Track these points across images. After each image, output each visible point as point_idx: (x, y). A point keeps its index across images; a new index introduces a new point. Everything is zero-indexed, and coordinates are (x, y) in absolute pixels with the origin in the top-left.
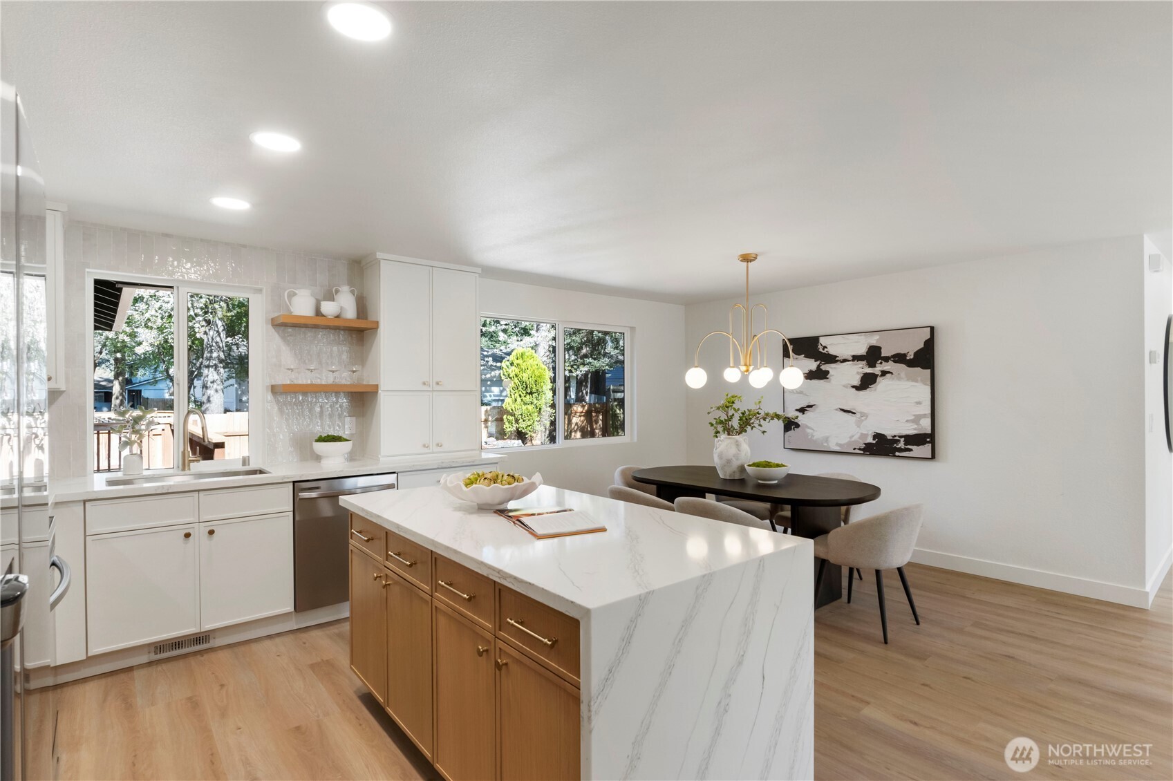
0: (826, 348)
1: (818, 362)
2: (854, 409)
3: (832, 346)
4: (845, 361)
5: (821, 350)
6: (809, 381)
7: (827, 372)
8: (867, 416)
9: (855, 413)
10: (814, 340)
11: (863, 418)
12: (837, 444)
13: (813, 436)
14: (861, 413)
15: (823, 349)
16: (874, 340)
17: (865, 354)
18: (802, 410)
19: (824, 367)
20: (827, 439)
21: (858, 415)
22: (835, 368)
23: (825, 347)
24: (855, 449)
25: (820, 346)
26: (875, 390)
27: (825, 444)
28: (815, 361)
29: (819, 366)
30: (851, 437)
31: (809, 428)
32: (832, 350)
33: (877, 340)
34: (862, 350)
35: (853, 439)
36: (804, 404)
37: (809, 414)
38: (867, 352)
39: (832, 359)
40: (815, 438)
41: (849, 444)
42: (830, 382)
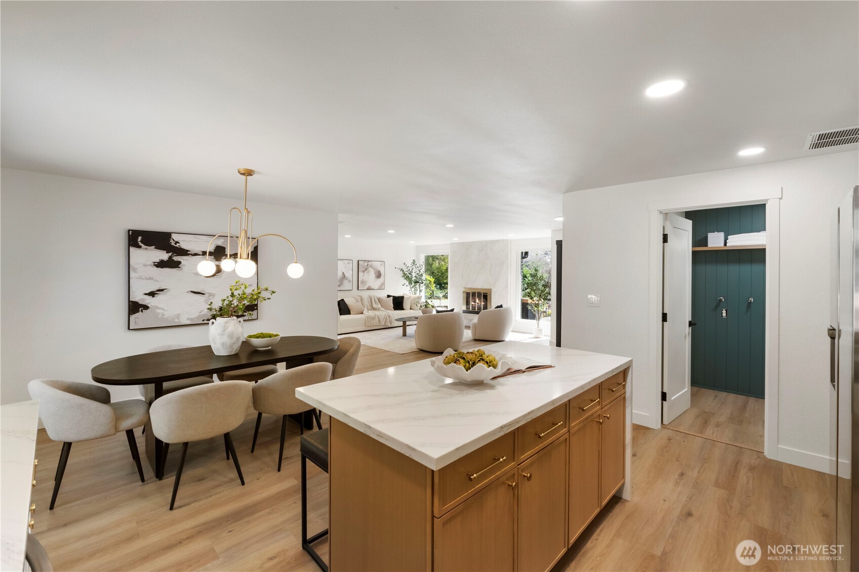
0: (179, 243)
1: (170, 254)
2: (204, 291)
3: (185, 243)
4: (196, 254)
5: (173, 244)
6: (159, 269)
7: (180, 263)
8: (214, 296)
9: (204, 294)
10: (168, 235)
11: (211, 297)
12: (188, 319)
13: (163, 315)
14: (209, 293)
15: (176, 244)
16: (220, 242)
17: (213, 251)
18: (152, 294)
19: (176, 258)
20: (178, 316)
21: (207, 295)
22: (186, 259)
23: (177, 242)
24: (203, 320)
25: (172, 241)
26: (221, 277)
27: (177, 320)
28: (167, 253)
29: (170, 257)
30: (200, 312)
31: (157, 308)
32: (184, 246)
33: (222, 243)
34: (210, 248)
35: (202, 313)
36: (154, 289)
37: (159, 297)
38: (214, 250)
39: (184, 252)
40: (165, 317)
41: (198, 317)
42: (181, 270)
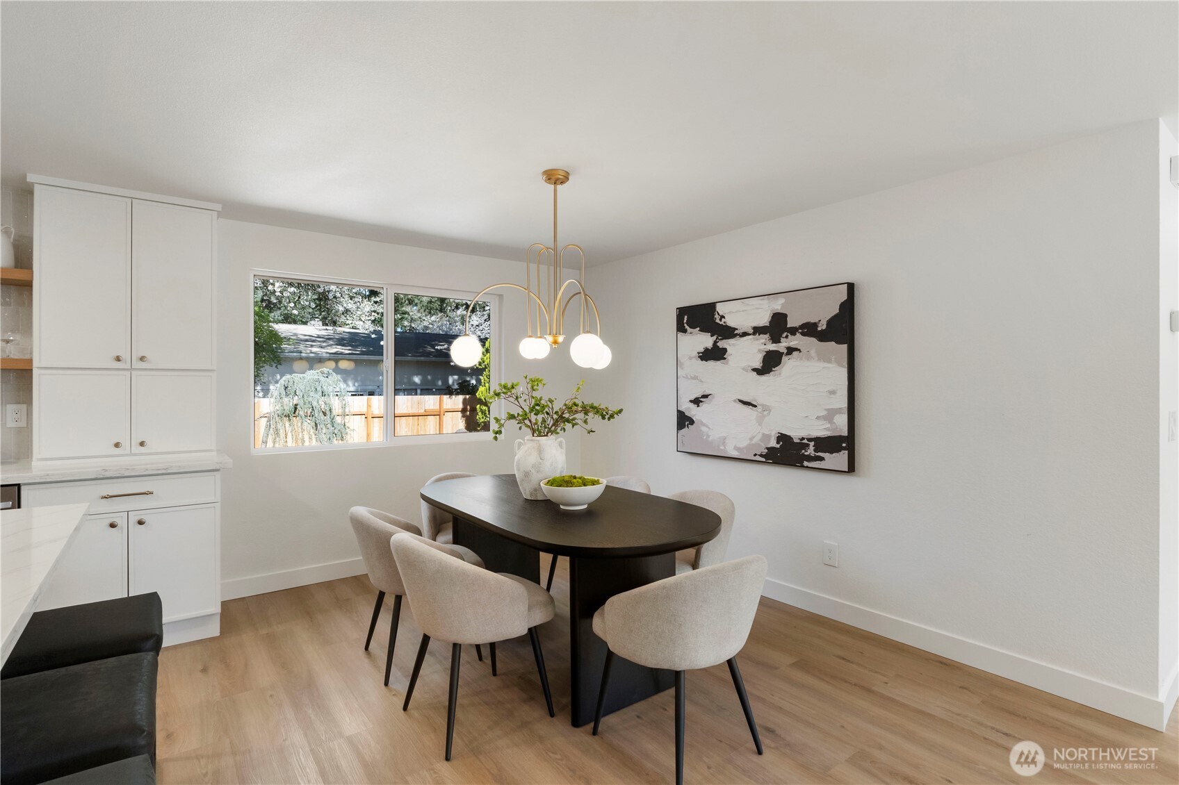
0: (724, 317)
1: (715, 337)
2: (755, 401)
3: (732, 316)
4: (745, 334)
5: (718, 321)
6: (704, 362)
7: (725, 350)
8: (770, 411)
9: (755, 406)
10: (710, 308)
11: (765, 413)
12: (736, 448)
13: (708, 436)
14: (763, 405)
15: (721, 320)
16: (778, 305)
17: (768, 324)
18: (697, 402)
19: (721, 344)
20: (723, 441)
21: (759, 409)
22: (733, 345)
23: (722, 317)
24: (755, 455)
25: (717, 316)
26: (780, 374)
27: (722, 448)
28: (711, 336)
29: (715, 342)
30: (751, 439)
31: (704, 425)
32: (731, 321)
33: (783, 305)
34: (764, 320)
35: (754, 441)
36: (698, 394)
37: (705, 406)
38: (770, 322)
39: (729, 333)
40: (710, 439)
41: (749, 447)
42: (727, 363)
